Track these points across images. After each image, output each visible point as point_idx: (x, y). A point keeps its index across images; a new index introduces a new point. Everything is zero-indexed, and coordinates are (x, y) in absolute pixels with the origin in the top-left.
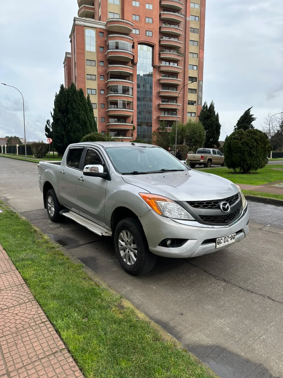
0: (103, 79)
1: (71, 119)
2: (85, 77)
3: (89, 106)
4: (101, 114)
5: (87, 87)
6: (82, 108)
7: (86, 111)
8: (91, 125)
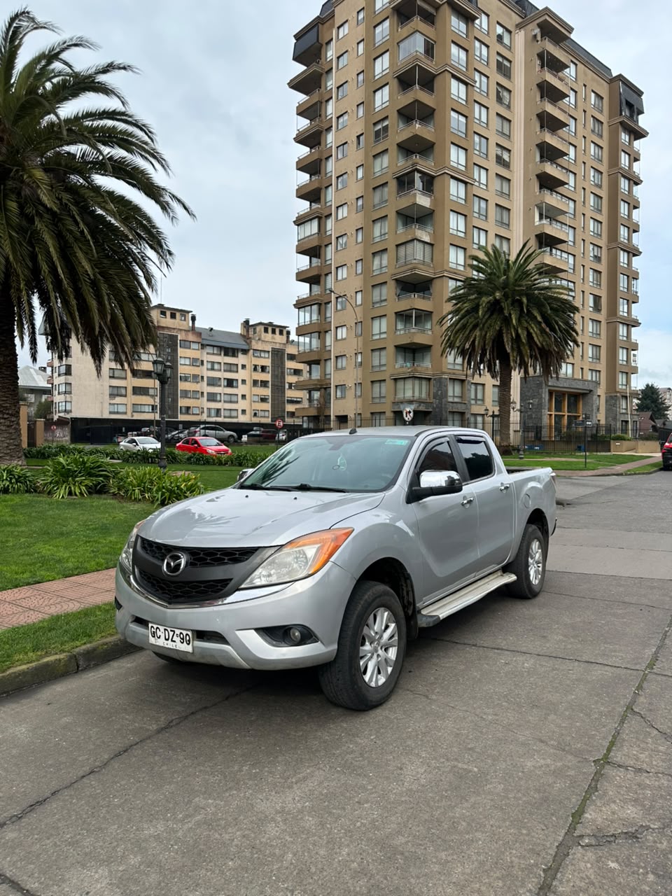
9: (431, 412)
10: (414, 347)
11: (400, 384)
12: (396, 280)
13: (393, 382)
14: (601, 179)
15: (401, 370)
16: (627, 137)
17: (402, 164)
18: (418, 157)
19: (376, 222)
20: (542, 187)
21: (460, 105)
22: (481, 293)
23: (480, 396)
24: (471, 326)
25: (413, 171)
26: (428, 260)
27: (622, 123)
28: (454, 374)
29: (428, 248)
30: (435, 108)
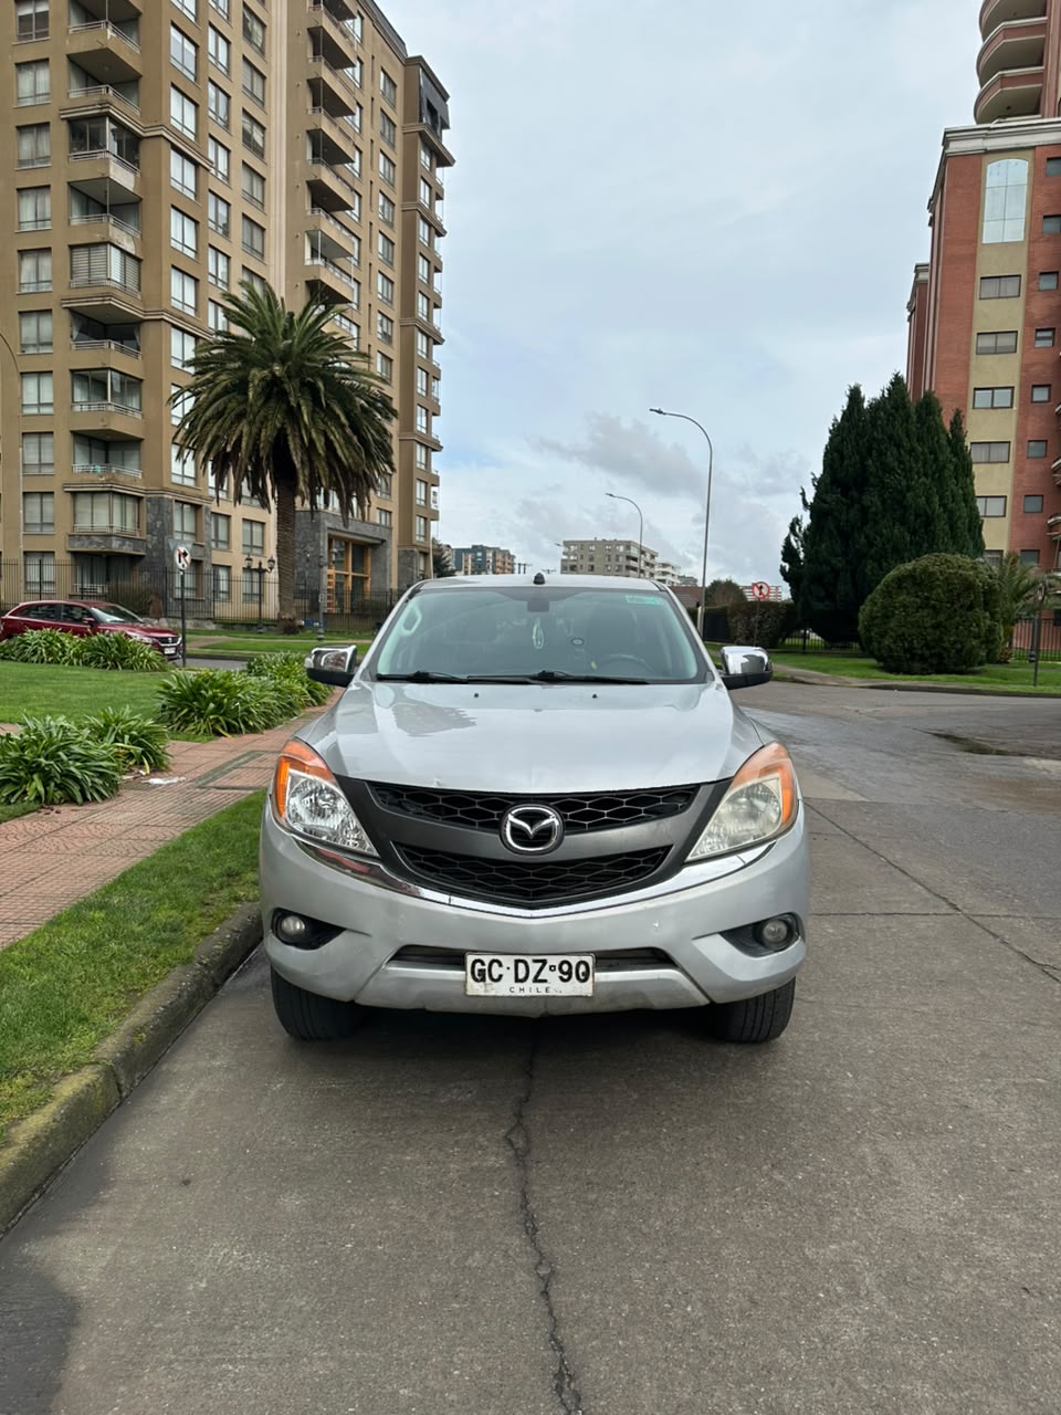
0: (1049, 343)
1: (873, 509)
2: (969, 344)
3: (956, 455)
4: (1025, 484)
5: (974, 383)
6: (920, 464)
7: (937, 475)
8: (951, 528)
9: (142, 557)
10: (108, 437)
11: (83, 503)
12: (70, 309)
13: (69, 497)
14: (393, 212)
15: (86, 477)
16: (428, 160)
17: (79, 98)
18: (111, 92)
19: (24, 193)
20: (315, 204)
21: (186, 20)
22: (248, 363)
23: (222, 536)
24: (233, 414)
25: (102, 117)
26: (132, 284)
27: (421, 134)
28: (183, 493)
29: (131, 264)
30: (141, 10)
